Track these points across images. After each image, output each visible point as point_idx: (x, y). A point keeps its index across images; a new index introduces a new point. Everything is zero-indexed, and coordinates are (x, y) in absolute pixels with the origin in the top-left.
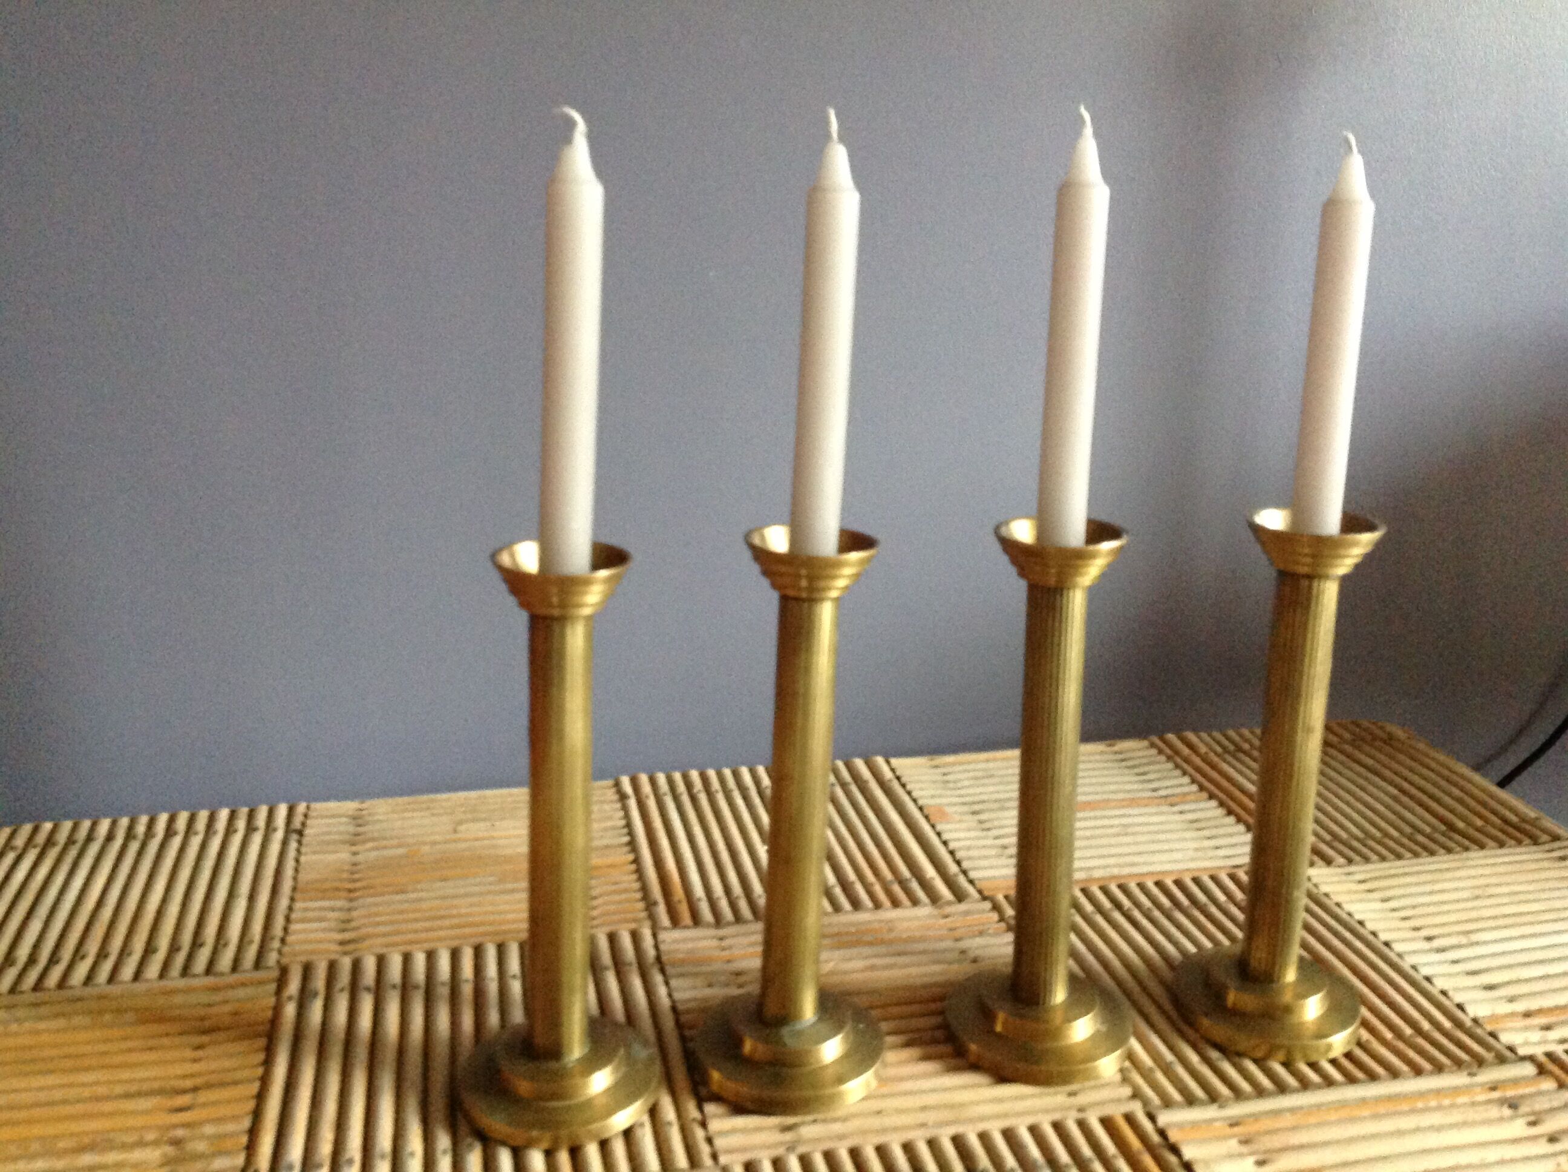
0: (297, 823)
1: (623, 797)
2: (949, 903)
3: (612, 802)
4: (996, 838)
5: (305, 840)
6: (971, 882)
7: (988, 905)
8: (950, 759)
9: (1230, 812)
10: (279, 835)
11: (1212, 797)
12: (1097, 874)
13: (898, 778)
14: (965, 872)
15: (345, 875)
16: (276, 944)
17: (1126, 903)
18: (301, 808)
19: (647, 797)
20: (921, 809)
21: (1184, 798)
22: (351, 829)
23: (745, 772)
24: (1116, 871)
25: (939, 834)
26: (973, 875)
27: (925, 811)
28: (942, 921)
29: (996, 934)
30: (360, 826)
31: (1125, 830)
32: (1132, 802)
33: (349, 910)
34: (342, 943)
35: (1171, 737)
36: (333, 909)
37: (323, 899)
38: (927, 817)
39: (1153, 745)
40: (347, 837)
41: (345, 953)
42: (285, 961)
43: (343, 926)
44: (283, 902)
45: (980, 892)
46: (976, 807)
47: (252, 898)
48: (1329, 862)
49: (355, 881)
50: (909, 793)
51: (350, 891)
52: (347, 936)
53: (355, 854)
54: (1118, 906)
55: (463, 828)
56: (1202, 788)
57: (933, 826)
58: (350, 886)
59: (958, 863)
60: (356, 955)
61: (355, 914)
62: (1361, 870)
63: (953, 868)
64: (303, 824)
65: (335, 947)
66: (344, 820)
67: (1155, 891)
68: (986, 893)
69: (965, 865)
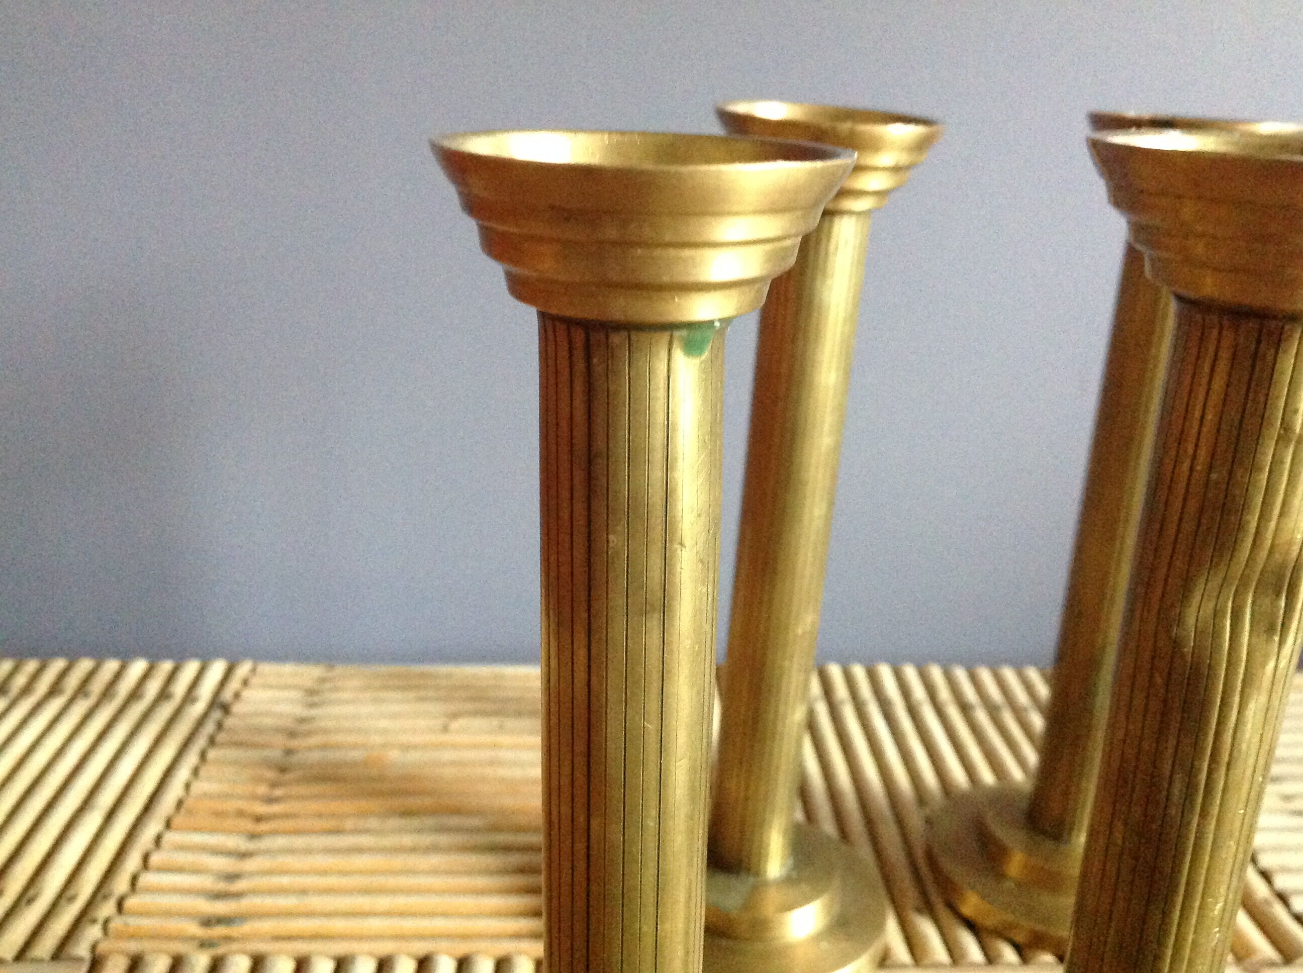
0: (229, 693)
2: (1271, 964)
5: (229, 722)
10: (198, 708)
15: (262, 789)
16: (107, 909)
18: (244, 669)
22: (299, 710)
23: (885, 673)
30: (313, 705)
33: (244, 855)
34: (208, 922)
36: (216, 851)
37: (213, 831)
40: (289, 723)
42: (103, 947)
43: (222, 886)
44: (153, 827)
47: (111, 815)
49: (270, 800)
51: (259, 819)
52: (221, 908)
53: (289, 752)
55: (455, 725)
58: (261, 809)
60: (220, 951)
61: (250, 865)
64: (237, 696)
65: (193, 929)
66: (295, 694)
69: (1280, 882)
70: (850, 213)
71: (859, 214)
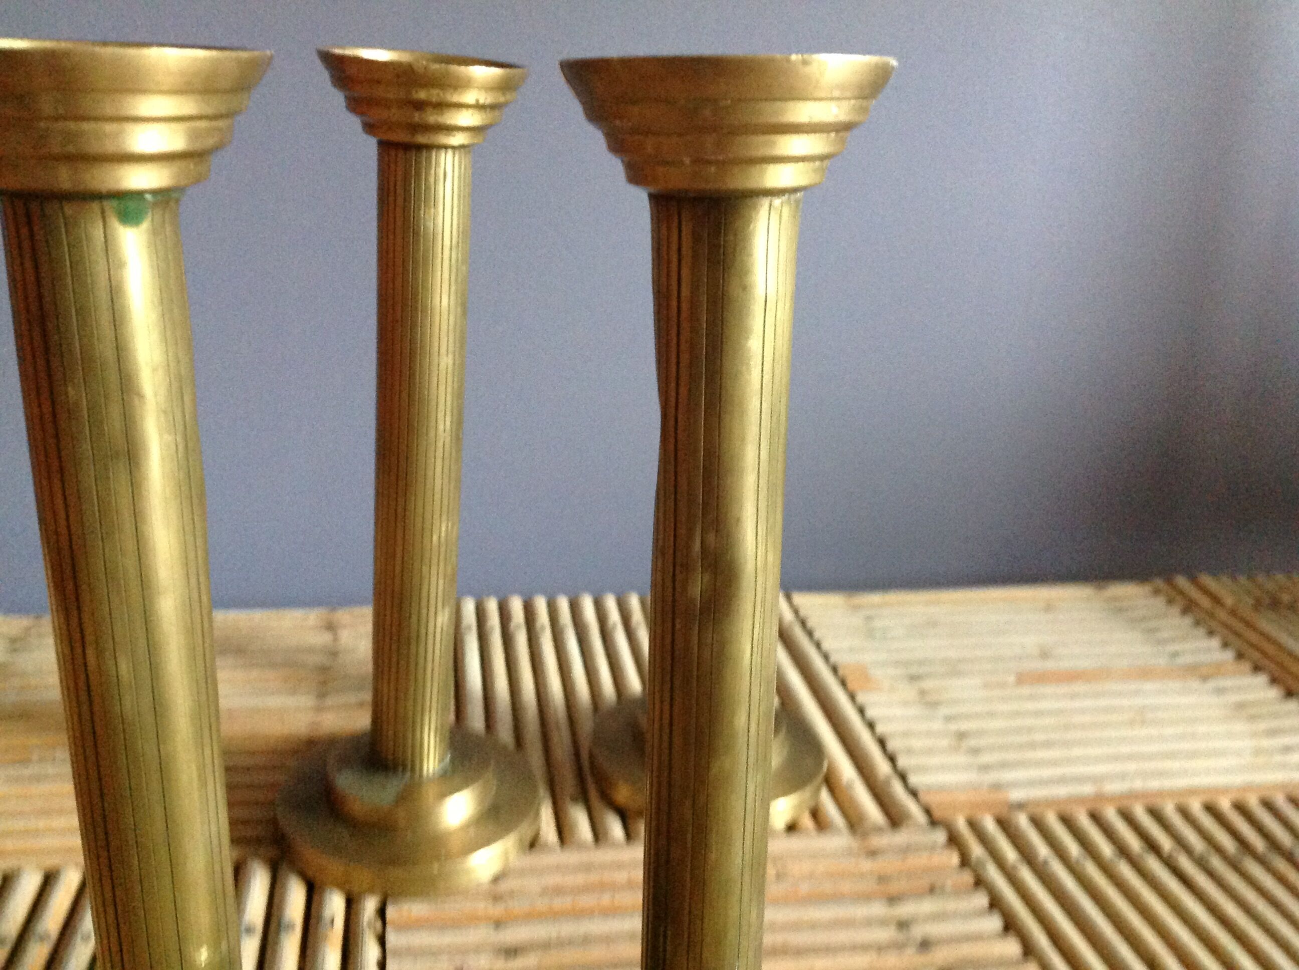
2: (879, 830)
4: (949, 719)
6: (914, 793)
7: (940, 836)
8: (875, 598)
11: (1257, 669)
12: (1113, 788)
13: (803, 623)
14: (903, 777)
17: (1166, 843)
20: (835, 670)
24: (1138, 785)
25: (861, 711)
26: (914, 780)
27: (841, 672)
28: (867, 865)
29: (958, 892)
31: (1141, 718)
32: (1145, 673)
35: (1182, 581)
38: (843, 683)
39: (1157, 592)
45: (928, 811)
46: (914, 670)
50: (818, 645)
54: (1152, 846)
56: (1239, 655)
57: (852, 697)
59: (892, 759)
63: (883, 767)
67: (1208, 822)
68: (937, 813)
69: (903, 762)
70: (446, 147)
71: (454, 148)
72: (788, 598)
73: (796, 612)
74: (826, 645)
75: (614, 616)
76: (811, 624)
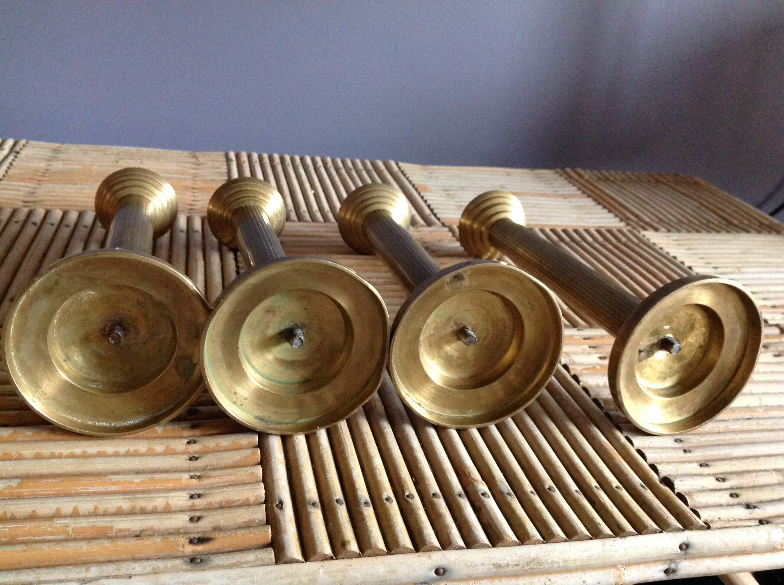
0: (17, 148)
1: (228, 160)
2: (423, 226)
3: (222, 162)
5: (19, 156)
6: (438, 219)
7: (446, 229)
8: (435, 167)
9: (599, 204)
10: (4, 152)
11: (589, 196)
13: (402, 172)
14: (435, 215)
15: (39, 174)
18: (23, 142)
19: (244, 162)
20: (413, 186)
21: (573, 196)
22: (50, 154)
23: (307, 157)
25: (422, 197)
26: (439, 216)
27: (416, 186)
29: (450, 241)
30: (57, 153)
31: (536, 206)
32: (543, 195)
33: (36, 188)
34: (25, 202)
35: (568, 170)
38: (416, 190)
40: (46, 157)
41: (25, 206)
43: (29, 194)
45: (443, 223)
46: (446, 188)
48: (656, 230)
49: (44, 176)
50: (408, 179)
51: (40, 180)
52: (30, 199)
53: (48, 165)
55: (122, 161)
56: (584, 192)
57: (419, 194)
58: (41, 178)
59: (432, 211)
60: (33, 208)
61: (38, 190)
62: (675, 236)
63: (428, 212)
64: (22, 149)
65: (20, 203)
66: (47, 150)
67: (550, 233)
68: (446, 224)
69: (436, 211)
72: (397, 164)
73: (400, 168)
74: (411, 179)
75: (320, 163)
76: (405, 172)
